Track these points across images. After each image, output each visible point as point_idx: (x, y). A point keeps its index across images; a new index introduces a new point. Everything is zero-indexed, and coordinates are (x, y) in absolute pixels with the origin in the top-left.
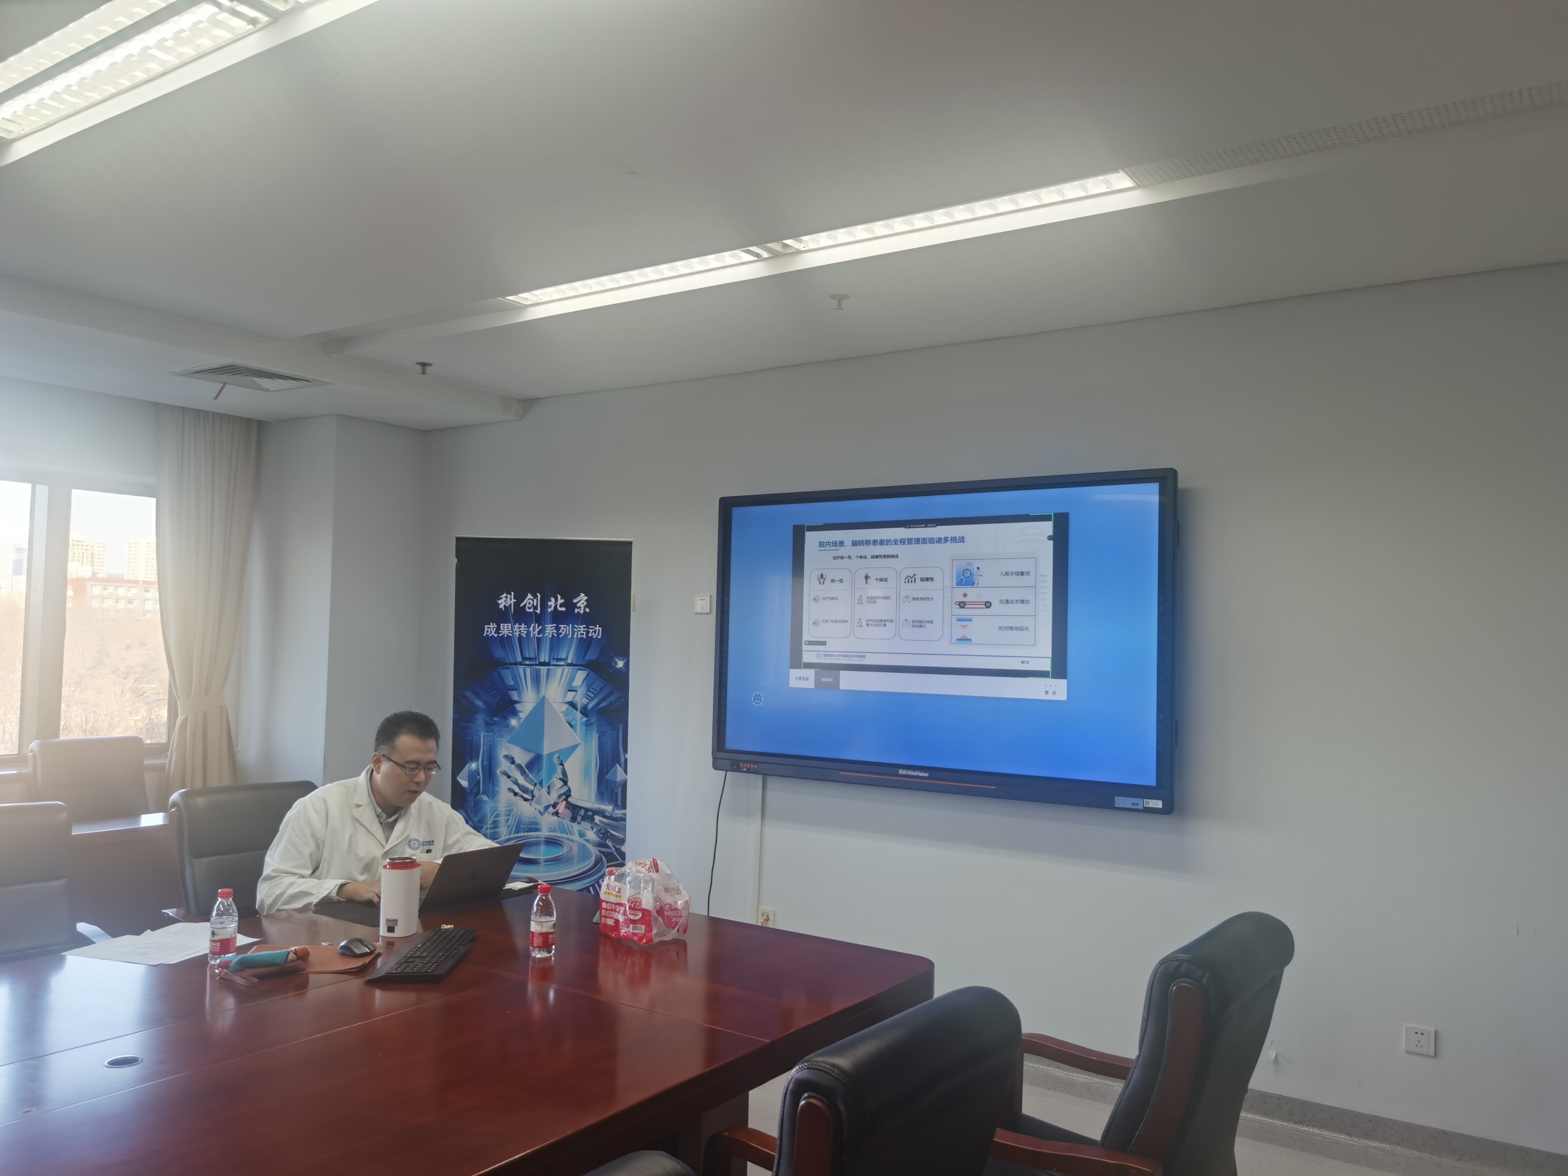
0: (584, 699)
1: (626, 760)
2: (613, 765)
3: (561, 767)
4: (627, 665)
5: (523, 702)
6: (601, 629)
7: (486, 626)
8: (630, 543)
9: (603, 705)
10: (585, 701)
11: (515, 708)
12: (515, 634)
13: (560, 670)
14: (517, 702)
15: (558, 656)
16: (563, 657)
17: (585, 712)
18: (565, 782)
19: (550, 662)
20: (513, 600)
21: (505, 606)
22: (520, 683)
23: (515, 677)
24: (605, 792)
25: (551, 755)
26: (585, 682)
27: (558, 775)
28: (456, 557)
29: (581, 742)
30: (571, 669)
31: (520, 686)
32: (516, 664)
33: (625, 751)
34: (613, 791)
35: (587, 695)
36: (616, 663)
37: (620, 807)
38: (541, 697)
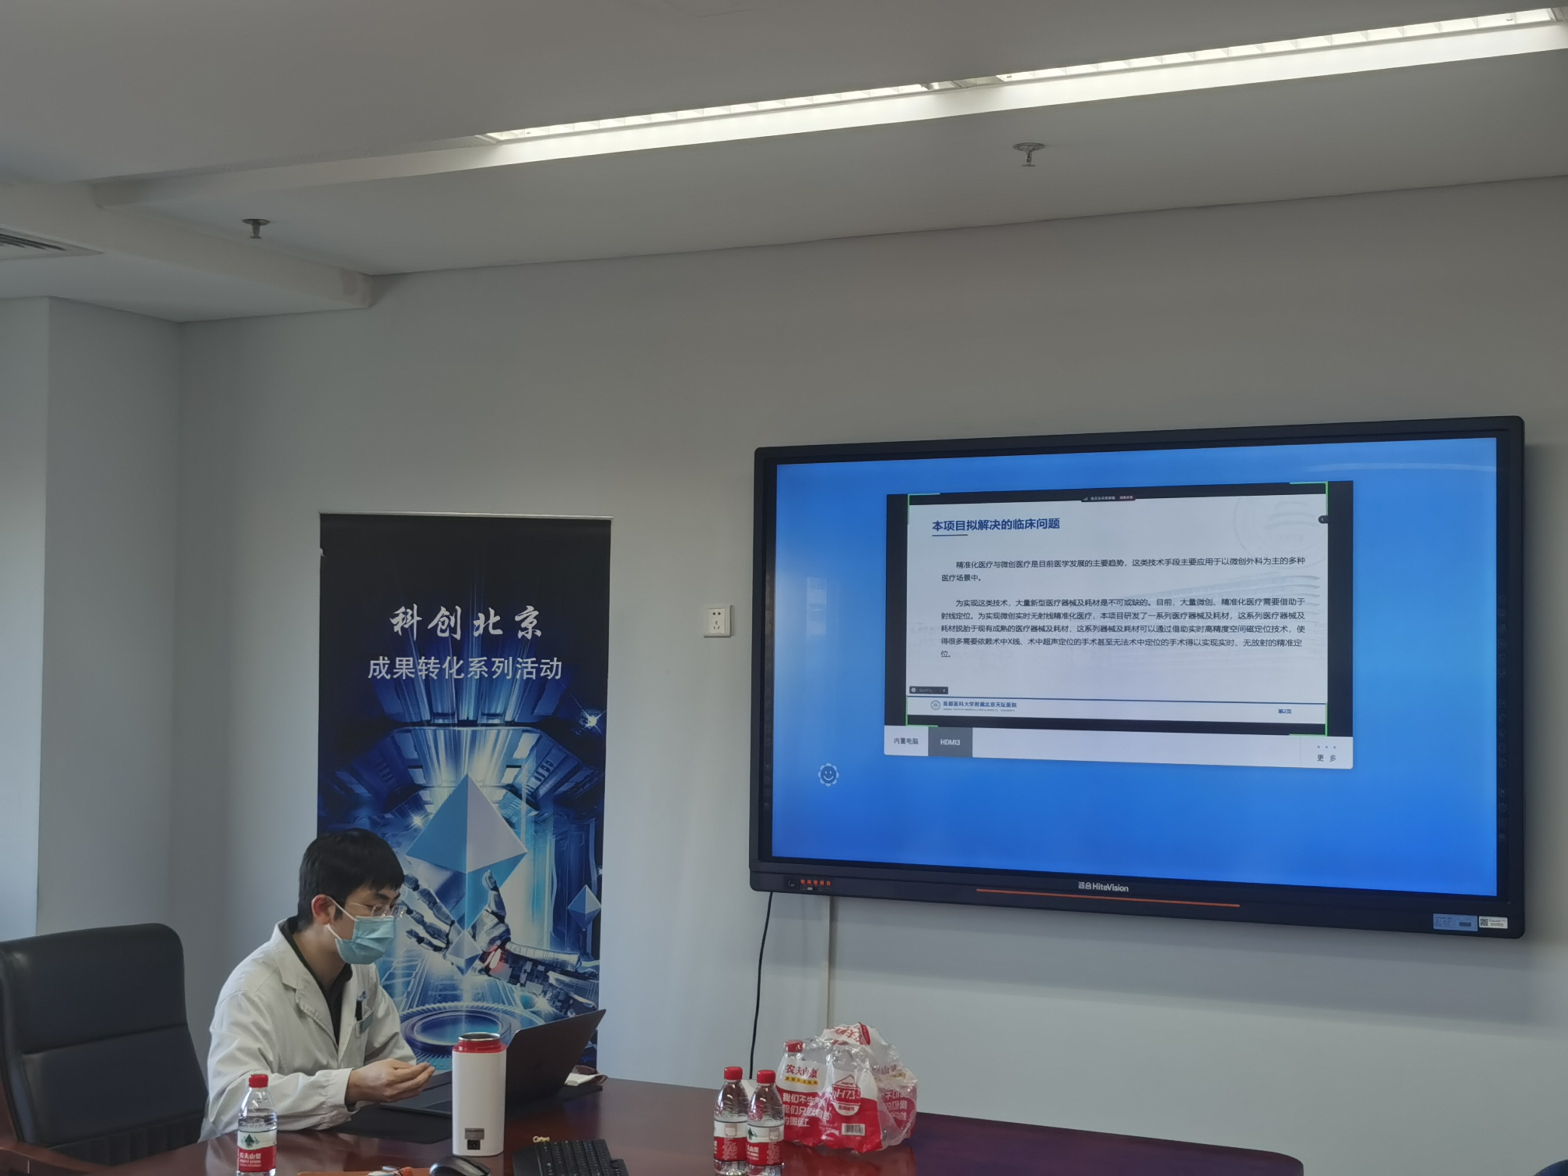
0: (533, 780)
1: (600, 878)
2: (580, 887)
3: (494, 893)
4: (602, 722)
5: (433, 787)
6: (560, 663)
7: (372, 662)
8: (607, 524)
9: (562, 789)
10: (534, 783)
11: (421, 797)
12: (419, 674)
13: (493, 732)
14: (423, 787)
15: (489, 709)
16: (498, 711)
17: (533, 801)
18: (501, 918)
19: (477, 721)
20: (417, 618)
21: (402, 628)
22: (428, 756)
23: (418, 747)
24: (565, 931)
25: (478, 873)
26: (535, 752)
27: (489, 906)
28: (321, 547)
29: (526, 851)
30: (511, 732)
31: (429, 760)
32: (421, 723)
33: (599, 863)
34: (579, 930)
35: (537, 773)
36: (585, 720)
37: (590, 955)
38: (463, 777)
